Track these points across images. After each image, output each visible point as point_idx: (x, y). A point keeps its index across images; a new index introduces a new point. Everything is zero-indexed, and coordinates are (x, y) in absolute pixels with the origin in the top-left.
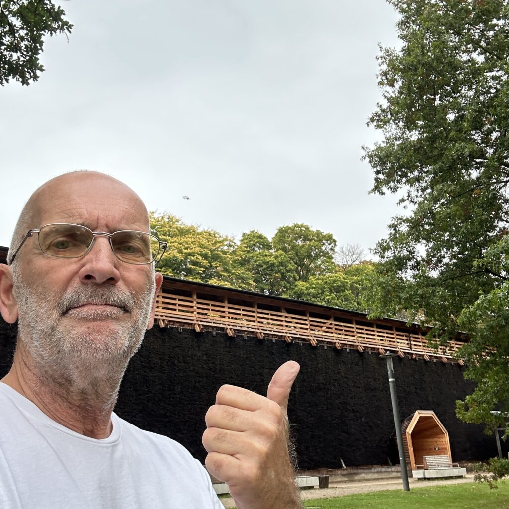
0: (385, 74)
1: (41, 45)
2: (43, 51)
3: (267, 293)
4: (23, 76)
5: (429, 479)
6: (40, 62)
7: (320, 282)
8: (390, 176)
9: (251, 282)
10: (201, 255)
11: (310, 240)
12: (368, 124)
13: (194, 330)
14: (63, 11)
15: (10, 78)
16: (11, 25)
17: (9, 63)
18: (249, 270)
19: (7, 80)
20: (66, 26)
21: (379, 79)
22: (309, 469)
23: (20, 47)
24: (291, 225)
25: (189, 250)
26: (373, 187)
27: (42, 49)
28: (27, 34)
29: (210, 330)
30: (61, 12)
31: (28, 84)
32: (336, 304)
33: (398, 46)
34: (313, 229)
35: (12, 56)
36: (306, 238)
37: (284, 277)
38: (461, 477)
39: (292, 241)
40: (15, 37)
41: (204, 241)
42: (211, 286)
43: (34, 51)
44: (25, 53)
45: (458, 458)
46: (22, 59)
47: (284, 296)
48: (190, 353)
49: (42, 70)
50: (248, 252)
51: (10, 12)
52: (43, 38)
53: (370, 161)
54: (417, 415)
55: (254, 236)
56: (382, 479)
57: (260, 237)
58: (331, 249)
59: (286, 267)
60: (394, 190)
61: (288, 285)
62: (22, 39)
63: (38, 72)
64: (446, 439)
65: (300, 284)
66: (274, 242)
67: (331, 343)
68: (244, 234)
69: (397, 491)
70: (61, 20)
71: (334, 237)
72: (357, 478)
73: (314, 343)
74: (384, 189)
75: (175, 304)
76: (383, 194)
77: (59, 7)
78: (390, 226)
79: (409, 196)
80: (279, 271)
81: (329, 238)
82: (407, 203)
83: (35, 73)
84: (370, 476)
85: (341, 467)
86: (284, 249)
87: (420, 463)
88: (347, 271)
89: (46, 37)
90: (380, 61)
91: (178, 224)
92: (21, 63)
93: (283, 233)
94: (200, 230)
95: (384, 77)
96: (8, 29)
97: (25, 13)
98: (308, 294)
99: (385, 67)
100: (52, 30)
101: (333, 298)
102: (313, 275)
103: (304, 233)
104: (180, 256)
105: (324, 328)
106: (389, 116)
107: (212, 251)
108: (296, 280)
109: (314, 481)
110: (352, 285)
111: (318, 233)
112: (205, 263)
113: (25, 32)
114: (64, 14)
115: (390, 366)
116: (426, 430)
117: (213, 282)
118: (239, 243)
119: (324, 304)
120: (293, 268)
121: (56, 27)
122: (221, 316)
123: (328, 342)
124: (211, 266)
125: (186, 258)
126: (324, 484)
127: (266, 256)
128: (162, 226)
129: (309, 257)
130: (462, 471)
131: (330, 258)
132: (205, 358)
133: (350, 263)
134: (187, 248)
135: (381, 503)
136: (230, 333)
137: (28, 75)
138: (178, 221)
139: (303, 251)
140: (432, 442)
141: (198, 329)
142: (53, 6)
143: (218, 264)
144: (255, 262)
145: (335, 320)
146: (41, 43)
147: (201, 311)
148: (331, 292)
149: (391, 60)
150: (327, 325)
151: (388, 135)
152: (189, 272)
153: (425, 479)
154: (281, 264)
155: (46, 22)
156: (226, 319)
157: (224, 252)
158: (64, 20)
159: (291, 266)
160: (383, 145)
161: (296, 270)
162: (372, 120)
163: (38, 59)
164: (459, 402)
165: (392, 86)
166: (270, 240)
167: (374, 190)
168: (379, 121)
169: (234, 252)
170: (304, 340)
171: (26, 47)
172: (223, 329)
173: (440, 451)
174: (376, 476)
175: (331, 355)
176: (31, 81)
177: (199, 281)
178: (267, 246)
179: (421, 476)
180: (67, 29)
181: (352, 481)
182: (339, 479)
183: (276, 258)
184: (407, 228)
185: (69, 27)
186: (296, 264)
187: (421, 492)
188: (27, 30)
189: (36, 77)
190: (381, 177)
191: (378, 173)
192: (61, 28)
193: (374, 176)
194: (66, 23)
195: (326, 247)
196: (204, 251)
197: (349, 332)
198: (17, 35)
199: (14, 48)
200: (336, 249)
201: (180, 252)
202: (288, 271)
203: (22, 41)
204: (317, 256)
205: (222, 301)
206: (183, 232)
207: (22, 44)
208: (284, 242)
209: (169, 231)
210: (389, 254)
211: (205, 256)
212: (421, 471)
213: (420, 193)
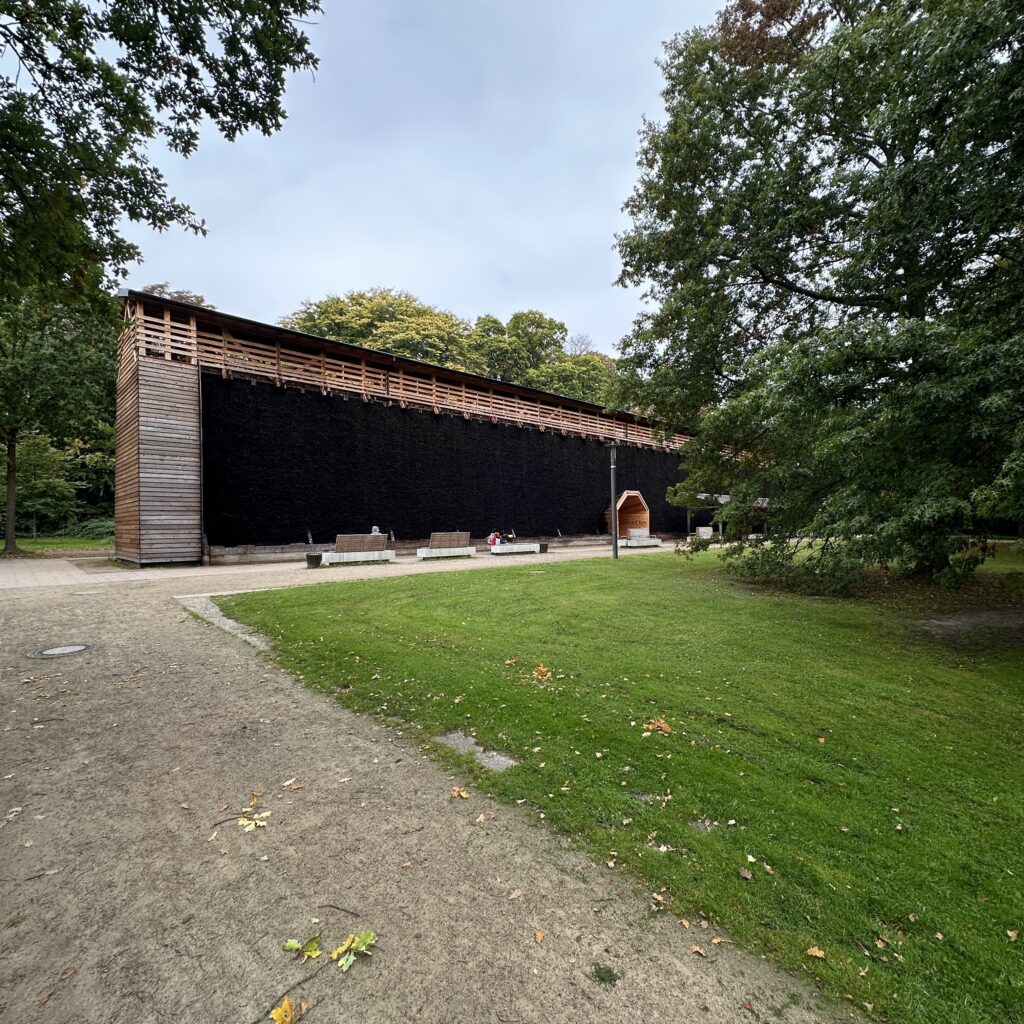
0: (645, 152)
1: (282, 84)
2: (284, 91)
3: (499, 378)
4: (263, 123)
5: (630, 547)
6: (283, 106)
7: (550, 370)
8: (638, 270)
9: (485, 367)
10: (438, 337)
11: (544, 328)
12: (622, 209)
13: (433, 412)
14: (307, 39)
15: (249, 124)
16: (244, 52)
17: (246, 104)
18: (483, 355)
19: (246, 127)
20: (311, 60)
21: (639, 159)
22: (530, 536)
23: (258, 85)
24: (526, 311)
25: (427, 332)
26: (617, 279)
27: (283, 89)
28: (264, 67)
29: (448, 413)
30: (303, 41)
31: (269, 134)
32: (563, 393)
33: (663, 120)
34: (547, 317)
35: (249, 95)
36: (539, 326)
37: (516, 364)
38: (657, 546)
39: (525, 327)
40: (251, 71)
41: (441, 324)
42: (447, 370)
43: (273, 90)
44: (264, 93)
45: (654, 530)
46: (261, 100)
47: (516, 383)
48: (429, 433)
49: (284, 117)
50: (483, 336)
51: (243, 35)
52: (284, 75)
53: (621, 251)
54: (625, 495)
55: (489, 321)
56: (591, 545)
57: (495, 322)
58: (562, 338)
59: (519, 354)
60: (637, 284)
61: (520, 372)
62: (260, 74)
63: (280, 119)
64: (646, 516)
65: (532, 372)
66: (508, 328)
67: (557, 429)
68: (479, 318)
69: (607, 558)
70: (305, 52)
71: (566, 327)
72: (571, 544)
73: (542, 429)
74: (628, 282)
75: (415, 387)
76: (626, 287)
77: (302, 33)
78: (635, 322)
79: (652, 291)
80: (512, 358)
81: (562, 327)
82: (649, 298)
83: (277, 121)
84: (581, 543)
85: (556, 535)
86: (518, 335)
87: (624, 534)
88: (576, 360)
89: (287, 72)
90: (642, 136)
91: (415, 304)
92: (261, 106)
93: (518, 319)
94: (436, 311)
95: (644, 157)
96: (241, 58)
97: (261, 37)
98: (538, 382)
99: (646, 144)
100: (295, 64)
101: (561, 387)
102: (544, 363)
103: (538, 321)
104: (417, 337)
105: (552, 416)
106: (645, 202)
107: (450, 333)
108: (527, 367)
109: (536, 547)
110: (579, 375)
111: (551, 322)
112: (442, 345)
113: (263, 64)
114: (309, 43)
115: (613, 455)
116: (631, 507)
117: (449, 365)
118: (474, 327)
119: (552, 391)
120: (525, 356)
121: (300, 60)
122: (458, 400)
123: (555, 429)
124: (447, 349)
125: (423, 339)
126: (544, 549)
127: (500, 341)
128: (400, 305)
129: (541, 344)
130: (657, 541)
131: (561, 347)
132: (443, 438)
133: (578, 353)
134: (424, 330)
135: (595, 570)
136: (467, 417)
137: (269, 122)
138: (415, 301)
139: (535, 338)
140: (636, 517)
141: (437, 411)
142: (295, 30)
143: (455, 347)
144: (490, 347)
145: (563, 408)
146: (282, 81)
147: (439, 394)
148: (559, 381)
149: (654, 136)
150: (556, 413)
151: (638, 223)
152: (426, 354)
153: (627, 547)
154: (514, 351)
155: (287, 52)
156: (463, 403)
157: (461, 336)
158: (309, 52)
159: (524, 354)
160: (632, 234)
161: (528, 358)
162: (627, 205)
163: (279, 102)
164: (670, 488)
165: (651, 167)
166: (505, 325)
167: (617, 283)
168: (633, 206)
169: (469, 336)
170: (534, 425)
171: (265, 84)
172: (460, 412)
173: (640, 525)
174: (586, 543)
175: (557, 440)
176: (272, 130)
177: (435, 364)
178: (501, 331)
179: (624, 544)
180: (313, 64)
181: (567, 547)
182: (555, 545)
183: (510, 344)
184: (652, 326)
185: (315, 61)
186: (528, 351)
187: (628, 559)
188: (263, 60)
189: (278, 126)
190: (629, 269)
191: (626, 264)
192: (305, 62)
193: (622, 267)
194: (310, 56)
195: (558, 336)
196: (442, 333)
197: (575, 420)
198: (253, 68)
199: (251, 85)
200: (567, 338)
201: (418, 333)
202: (520, 358)
203: (259, 77)
204: (549, 344)
205: (460, 386)
206: (421, 313)
207: (260, 81)
208: (518, 328)
209: (406, 311)
210: (630, 351)
211: (442, 339)
212: (625, 540)
213: (663, 289)
